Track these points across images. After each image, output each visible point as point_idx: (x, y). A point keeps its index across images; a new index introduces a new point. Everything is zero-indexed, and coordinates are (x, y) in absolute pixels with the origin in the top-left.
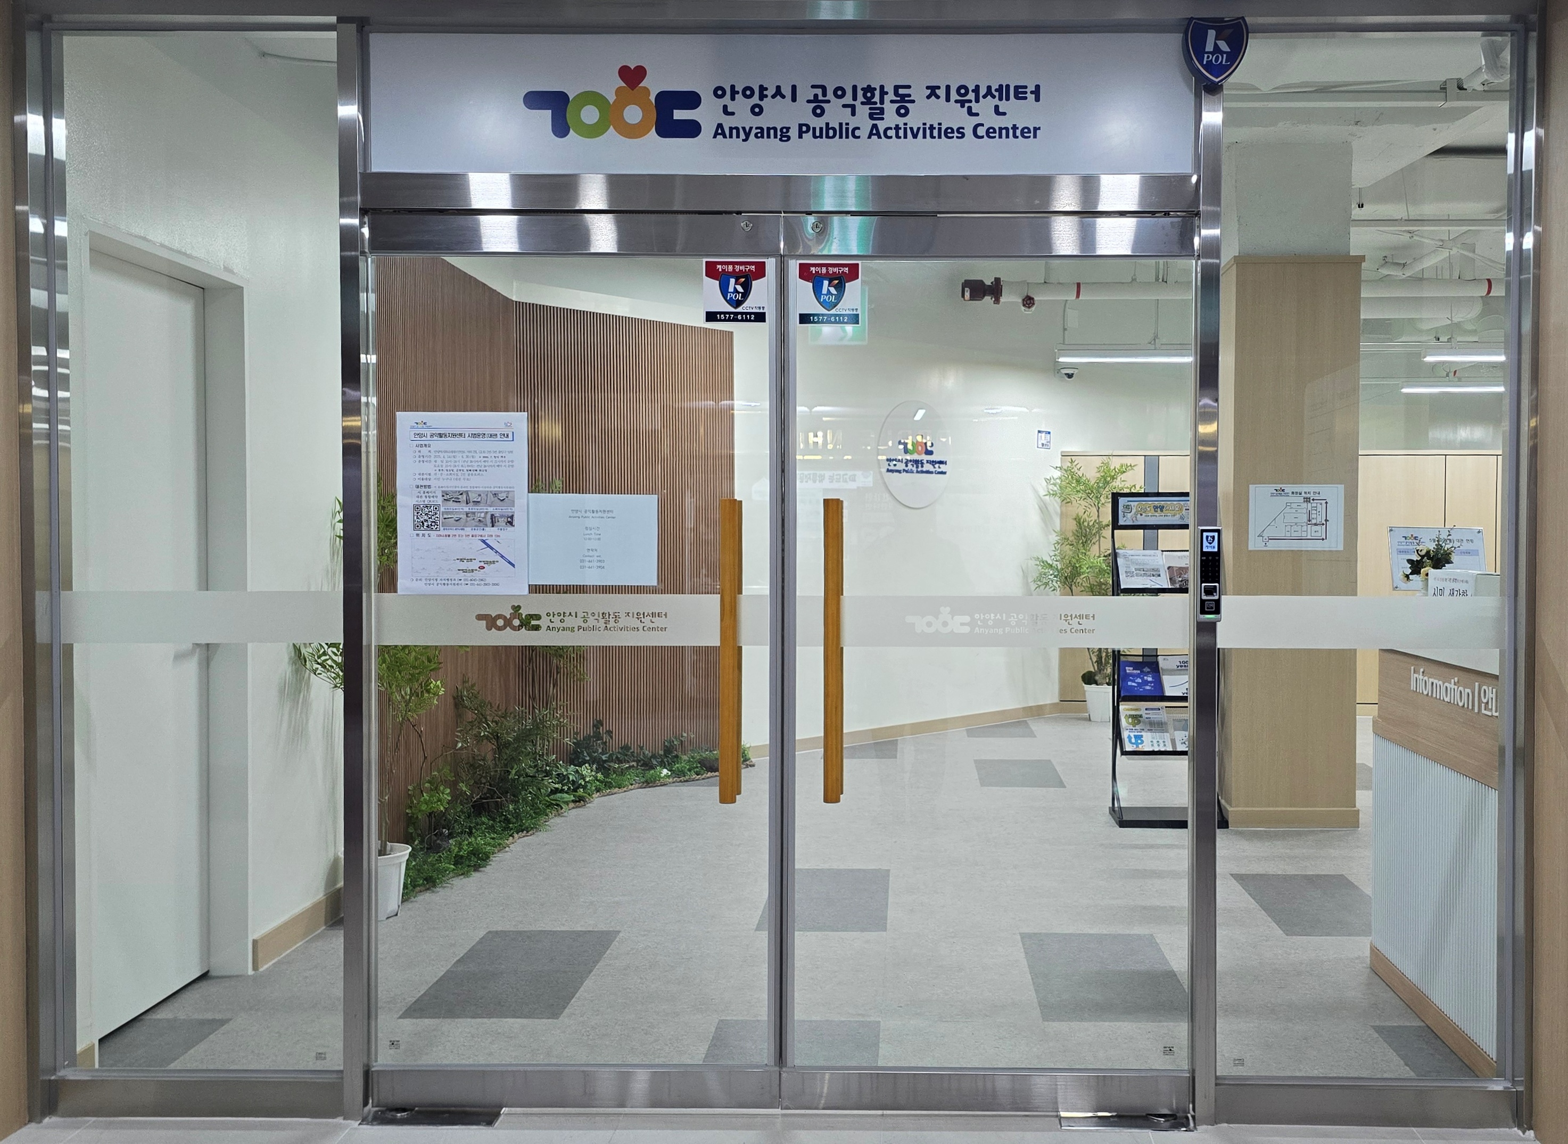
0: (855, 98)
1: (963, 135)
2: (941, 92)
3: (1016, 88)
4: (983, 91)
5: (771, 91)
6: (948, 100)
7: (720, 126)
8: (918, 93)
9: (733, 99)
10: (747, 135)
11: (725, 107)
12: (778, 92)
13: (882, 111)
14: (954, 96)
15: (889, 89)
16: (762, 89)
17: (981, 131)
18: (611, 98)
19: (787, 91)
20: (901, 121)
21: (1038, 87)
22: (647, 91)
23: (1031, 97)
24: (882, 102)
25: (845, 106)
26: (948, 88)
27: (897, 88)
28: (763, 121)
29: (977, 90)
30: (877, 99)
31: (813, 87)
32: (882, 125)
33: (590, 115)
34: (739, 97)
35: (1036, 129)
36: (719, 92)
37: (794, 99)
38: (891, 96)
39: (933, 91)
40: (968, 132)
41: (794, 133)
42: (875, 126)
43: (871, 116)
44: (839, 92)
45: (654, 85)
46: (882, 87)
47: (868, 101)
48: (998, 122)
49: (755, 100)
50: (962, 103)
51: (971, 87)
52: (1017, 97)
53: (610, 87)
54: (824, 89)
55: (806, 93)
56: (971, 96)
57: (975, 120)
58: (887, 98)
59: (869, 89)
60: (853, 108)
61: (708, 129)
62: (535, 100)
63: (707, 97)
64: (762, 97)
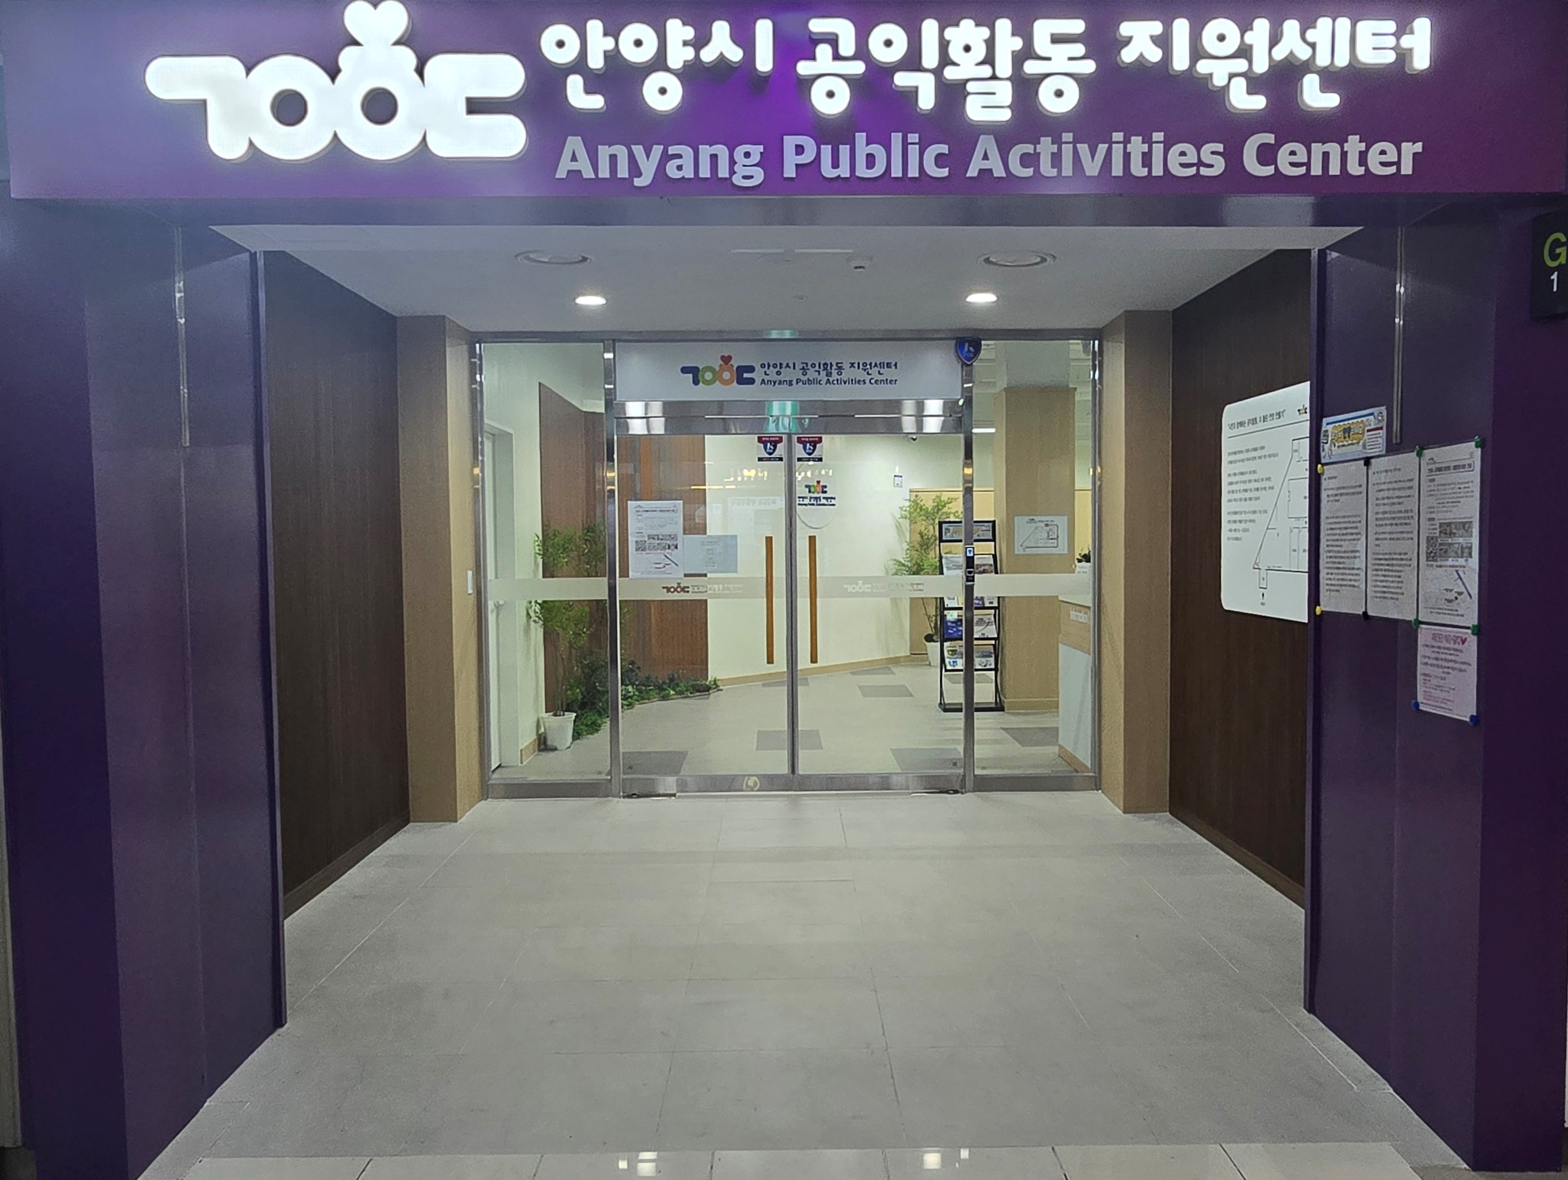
0: (820, 367)
1: (865, 383)
2: (856, 365)
3: (887, 363)
4: (873, 365)
5: (784, 366)
6: (859, 368)
7: (763, 380)
8: (846, 366)
9: (768, 368)
10: (775, 383)
11: (765, 372)
12: (788, 366)
13: (831, 373)
14: (861, 366)
15: (834, 364)
16: (781, 364)
17: (873, 381)
18: (717, 369)
19: (791, 365)
20: (839, 377)
21: (896, 363)
22: (732, 366)
23: (894, 367)
24: (831, 368)
25: (816, 371)
26: (859, 364)
27: (837, 364)
28: (781, 378)
29: (871, 364)
30: (829, 368)
31: (803, 363)
32: (831, 379)
33: (709, 376)
34: (771, 368)
35: (896, 380)
36: (763, 366)
37: (794, 368)
38: (834, 367)
39: (852, 365)
40: (867, 381)
41: (794, 382)
42: (828, 380)
43: (827, 376)
44: (813, 365)
45: (735, 363)
46: (831, 363)
47: (825, 369)
48: (880, 377)
49: (778, 369)
50: (865, 370)
51: (868, 363)
52: (888, 367)
53: (717, 364)
54: (807, 364)
55: (799, 366)
56: (868, 367)
57: (870, 377)
58: (833, 368)
59: (825, 364)
60: (819, 372)
61: (758, 381)
62: (685, 370)
63: (758, 368)
64: (781, 368)
